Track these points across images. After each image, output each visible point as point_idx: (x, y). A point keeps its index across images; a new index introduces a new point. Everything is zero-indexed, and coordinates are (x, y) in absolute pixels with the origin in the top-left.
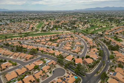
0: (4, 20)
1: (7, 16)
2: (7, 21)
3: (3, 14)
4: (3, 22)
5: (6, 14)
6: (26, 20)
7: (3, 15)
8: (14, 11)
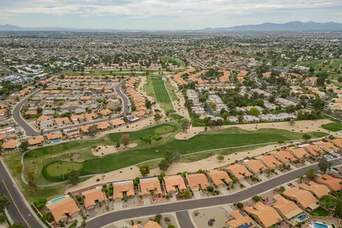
0: (20, 62)
1: (24, 47)
2: (32, 68)
3: (11, 41)
4: (20, 71)
5: (20, 42)
6: (95, 63)
7: (12, 45)
8: (38, 32)
